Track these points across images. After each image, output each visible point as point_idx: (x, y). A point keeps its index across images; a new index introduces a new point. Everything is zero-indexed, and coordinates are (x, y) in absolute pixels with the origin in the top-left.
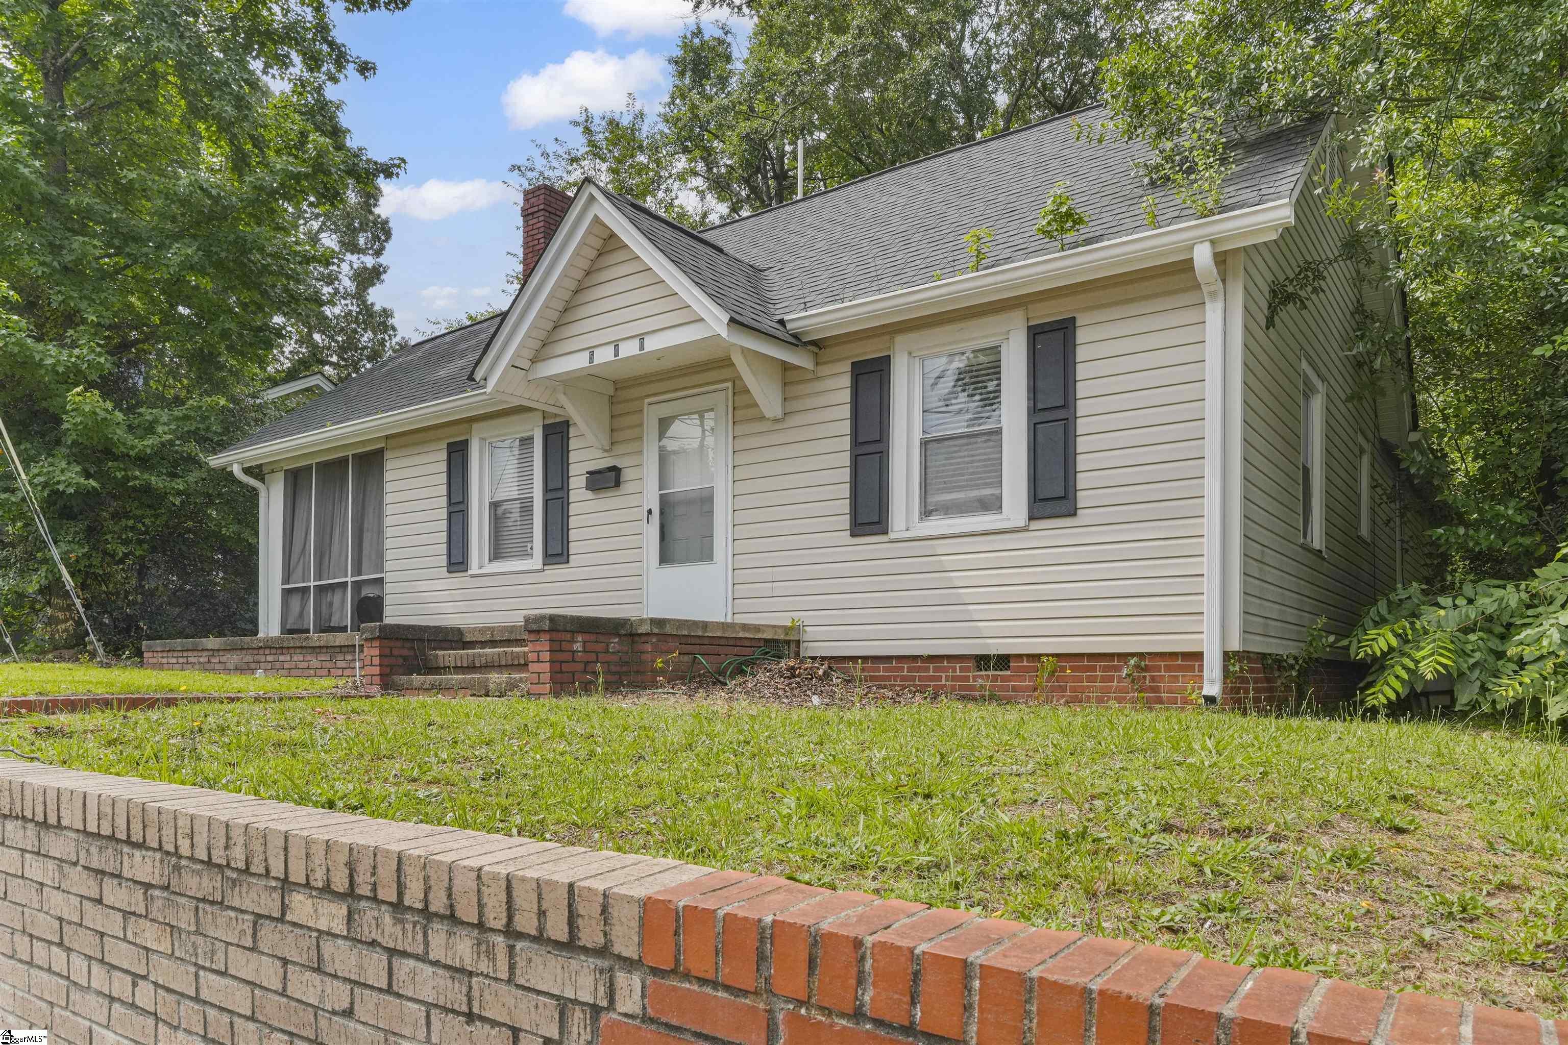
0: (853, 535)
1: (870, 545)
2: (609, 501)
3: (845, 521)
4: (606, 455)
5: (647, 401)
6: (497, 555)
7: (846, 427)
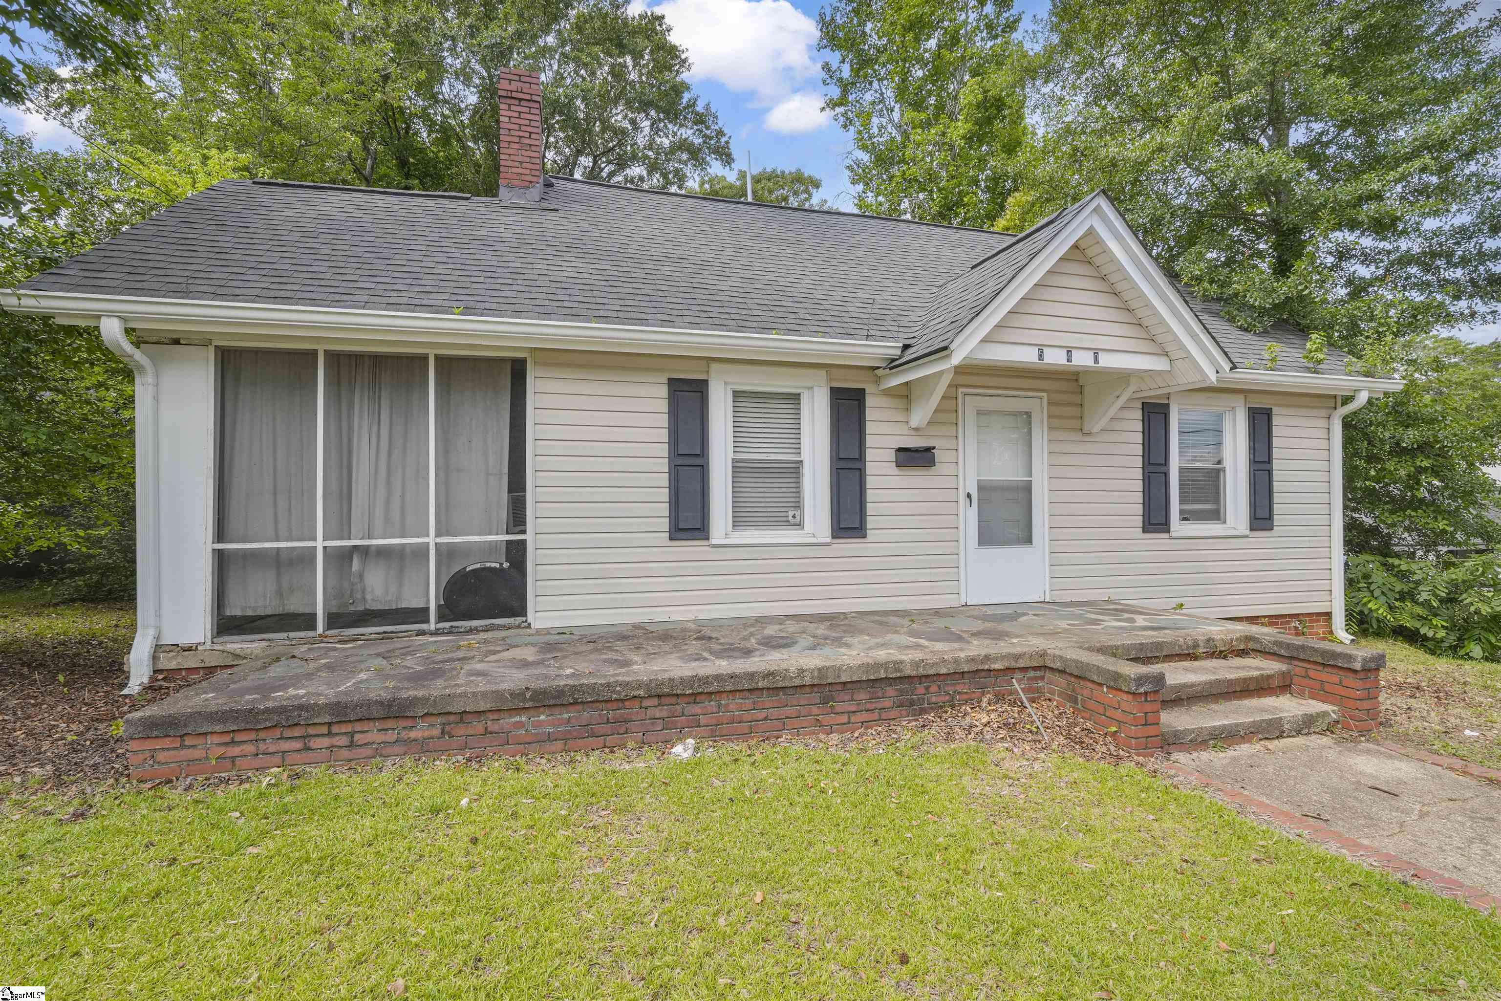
0: (1144, 532)
1: (1157, 540)
2: (916, 478)
3: (1139, 521)
4: (913, 433)
5: (961, 390)
6: (737, 523)
7: (1139, 450)
